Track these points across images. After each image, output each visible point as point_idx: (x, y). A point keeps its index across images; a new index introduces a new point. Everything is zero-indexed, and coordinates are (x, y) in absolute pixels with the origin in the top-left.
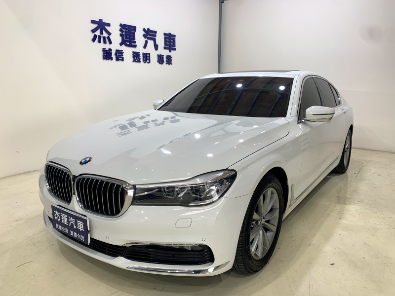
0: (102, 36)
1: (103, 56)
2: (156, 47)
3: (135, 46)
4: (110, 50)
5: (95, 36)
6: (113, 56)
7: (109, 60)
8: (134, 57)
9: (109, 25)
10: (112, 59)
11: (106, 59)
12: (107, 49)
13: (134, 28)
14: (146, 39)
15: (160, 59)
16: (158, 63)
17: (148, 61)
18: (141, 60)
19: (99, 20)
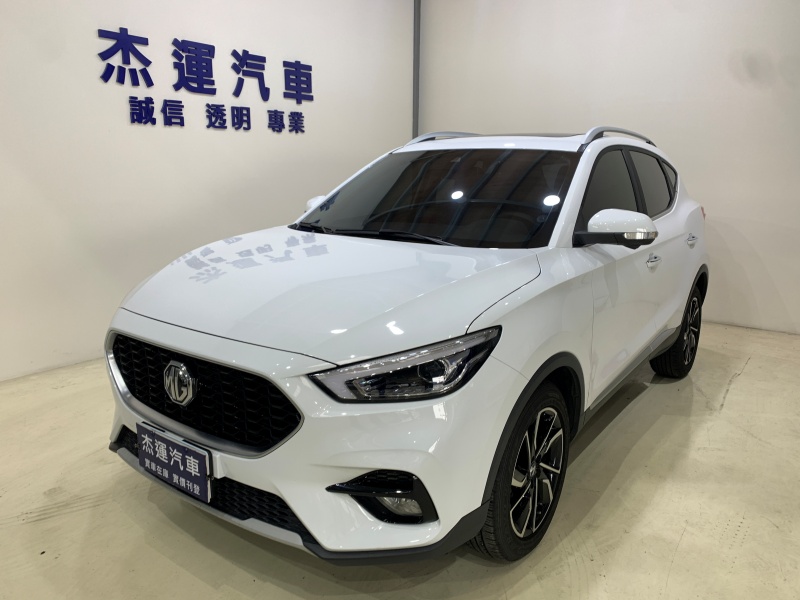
0: (127, 68)
2: (265, 93)
3: (213, 92)
4: (149, 101)
5: (110, 69)
6: (158, 115)
7: (146, 123)
8: (209, 117)
9: (144, 42)
10: (154, 122)
11: (140, 122)
12: (141, 98)
13: (211, 50)
15: (276, 121)
16: (270, 131)
17: (245, 125)
18: (229, 123)
19: (118, 31)
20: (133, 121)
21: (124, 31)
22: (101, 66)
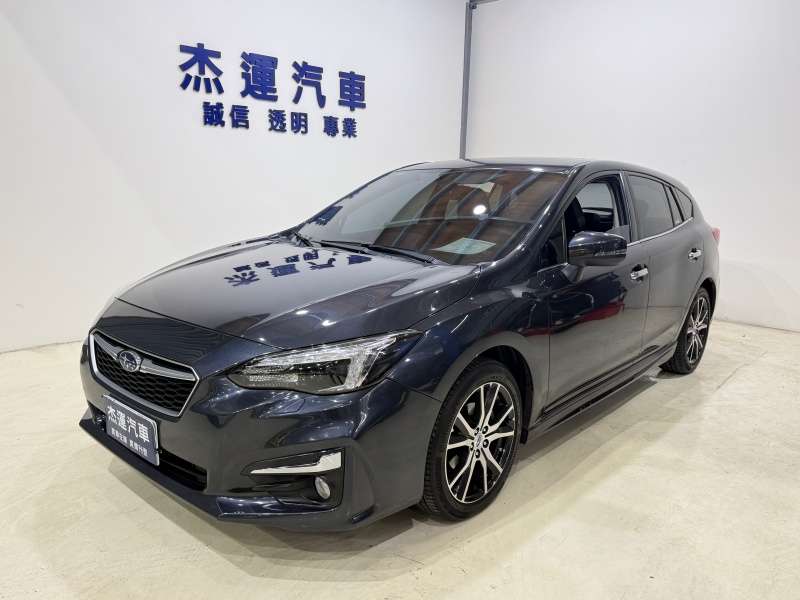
0: (202, 77)
1: (205, 117)
2: (321, 101)
3: (274, 99)
4: (220, 106)
5: (188, 78)
6: (227, 118)
7: (216, 125)
8: (271, 121)
9: (217, 55)
10: (223, 124)
11: (211, 124)
12: (213, 103)
13: (274, 62)
15: (330, 126)
16: (326, 135)
17: (303, 129)
18: (288, 127)
19: (195, 46)
20: (206, 123)
21: (201, 46)
22: (181, 76)
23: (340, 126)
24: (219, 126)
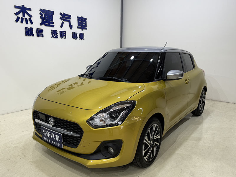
0: (24, 18)
1: (26, 33)
2: (71, 27)
3: (53, 26)
4: (32, 29)
6: (35, 33)
7: (30, 36)
8: (52, 34)
9: (30, 10)
11: (28, 35)
12: (29, 28)
13: (52, 13)
14: (63, 21)
15: (75, 36)
16: (73, 39)
17: (64, 37)
18: (59, 36)
19: (21, 6)
20: (26, 35)
22: (16, 17)
23: (78, 36)
24: (32, 36)
